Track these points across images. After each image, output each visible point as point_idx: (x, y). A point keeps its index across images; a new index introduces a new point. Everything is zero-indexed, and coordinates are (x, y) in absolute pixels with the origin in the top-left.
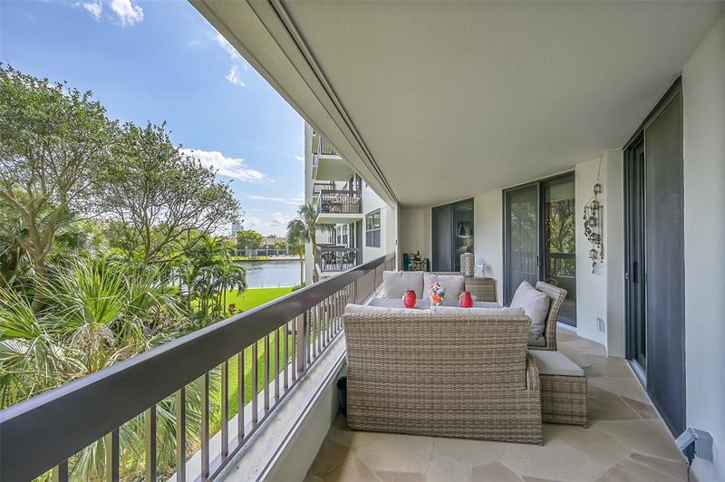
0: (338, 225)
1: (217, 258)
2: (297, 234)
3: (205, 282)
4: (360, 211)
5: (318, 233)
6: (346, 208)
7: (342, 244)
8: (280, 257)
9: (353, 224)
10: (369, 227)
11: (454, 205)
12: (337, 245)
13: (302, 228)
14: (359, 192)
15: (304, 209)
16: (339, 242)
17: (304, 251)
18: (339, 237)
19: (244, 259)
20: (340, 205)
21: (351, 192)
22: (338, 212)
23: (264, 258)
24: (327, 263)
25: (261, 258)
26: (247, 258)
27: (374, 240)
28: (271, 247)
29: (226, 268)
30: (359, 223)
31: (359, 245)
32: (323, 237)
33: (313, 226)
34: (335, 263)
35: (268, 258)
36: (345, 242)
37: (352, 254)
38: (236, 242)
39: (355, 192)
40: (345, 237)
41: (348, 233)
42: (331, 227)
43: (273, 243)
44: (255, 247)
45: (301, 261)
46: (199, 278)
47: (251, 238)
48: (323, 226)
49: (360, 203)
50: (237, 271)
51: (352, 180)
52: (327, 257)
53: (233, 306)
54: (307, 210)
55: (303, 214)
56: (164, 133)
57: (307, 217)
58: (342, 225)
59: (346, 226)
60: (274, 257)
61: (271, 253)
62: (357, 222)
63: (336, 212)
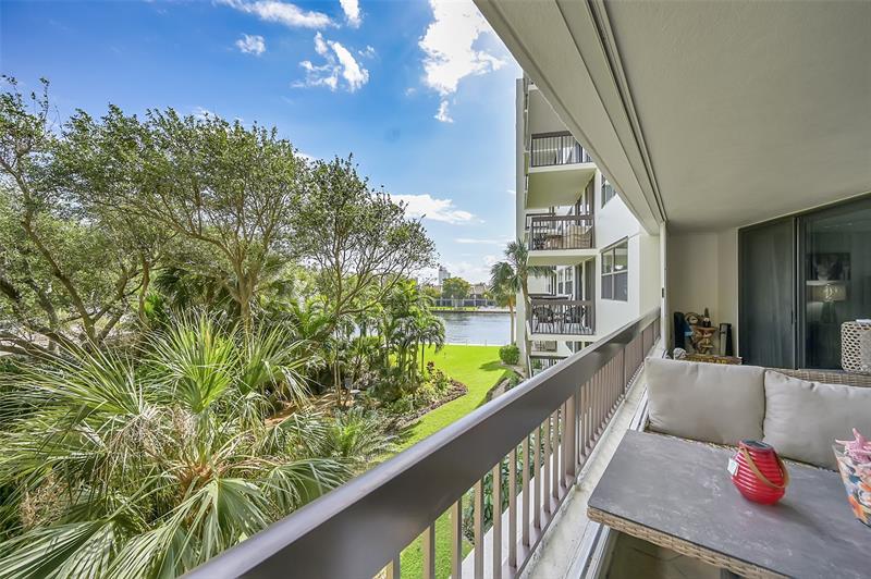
0: (559, 268)
1: (413, 308)
2: (504, 281)
3: (403, 335)
4: (592, 245)
5: (531, 279)
6: (569, 241)
7: (564, 295)
8: (489, 309)
9: (581, 267)
10: (606, 269)
11: (803, 219)
12: (558, 295)
13: (509, 272)
14: (590, 218)
15: (513, 248)
16: (561, 292)
17: (515, 303)
18: (561, 284)
19: (447, 309)
20: (560, 238)
21: (578, 218)
22: (557, 249)
23: (470, 309)
24: (542, 320)
25: (469, 309)
26: (451, 309)
27: (617, 288)
28: (479, 296)
29: (422, 321)
30: (590, 263)
31: (590, 295)
32: (539, 285)
33: (524, 270)
34: (552, 321)
35: (476, 309)
36: (569, 291)
37: (579, 309)
38: (442, 291)
39: (583, 218)
40: (569, 284)
41: (573, 279)
42: (548, 271)
43: (481, 293)
44: (461, 296)
45: (512, 314)
46: (397, 330)
47: (457, 286)
48: (537, 270)
49: (592, 233)
50: (433, 325)
51: (579, 202)
52: (540, 312)
53: (431, 364)
54: (517, 250)
55: (511, 254)
56: (351, 167)
57: (516, 258)
58: (564, 267)
59: (570, 269)
60: (482, 309)
61: (479, 304)
62: (587, 263)
63: (553, 249)
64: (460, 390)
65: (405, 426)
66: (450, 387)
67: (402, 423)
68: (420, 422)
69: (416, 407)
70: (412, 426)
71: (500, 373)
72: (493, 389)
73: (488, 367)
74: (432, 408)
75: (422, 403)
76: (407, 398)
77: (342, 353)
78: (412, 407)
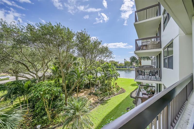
4: (160, 47)
9: (157, 56)
18: (153, 62)
19: (126, 69)
25: (131, 69)
26: (127, 69)
35: (133, 69)
47: (128, 63)
53: (116, 83)
62: (159, 54)
64: (123, 91)
65: (106, 100)
66: (121, 90)
67: (105, 99)
68: (110, 99)
69: (110, 95)
70: (108, 100)
71: (136, 87)
72: (133, 92)
73: (133, 85)
74: (114, 96)
75: (112, 94)
76: (108, 92)
77: (94, 79)
78: (109, 95)
